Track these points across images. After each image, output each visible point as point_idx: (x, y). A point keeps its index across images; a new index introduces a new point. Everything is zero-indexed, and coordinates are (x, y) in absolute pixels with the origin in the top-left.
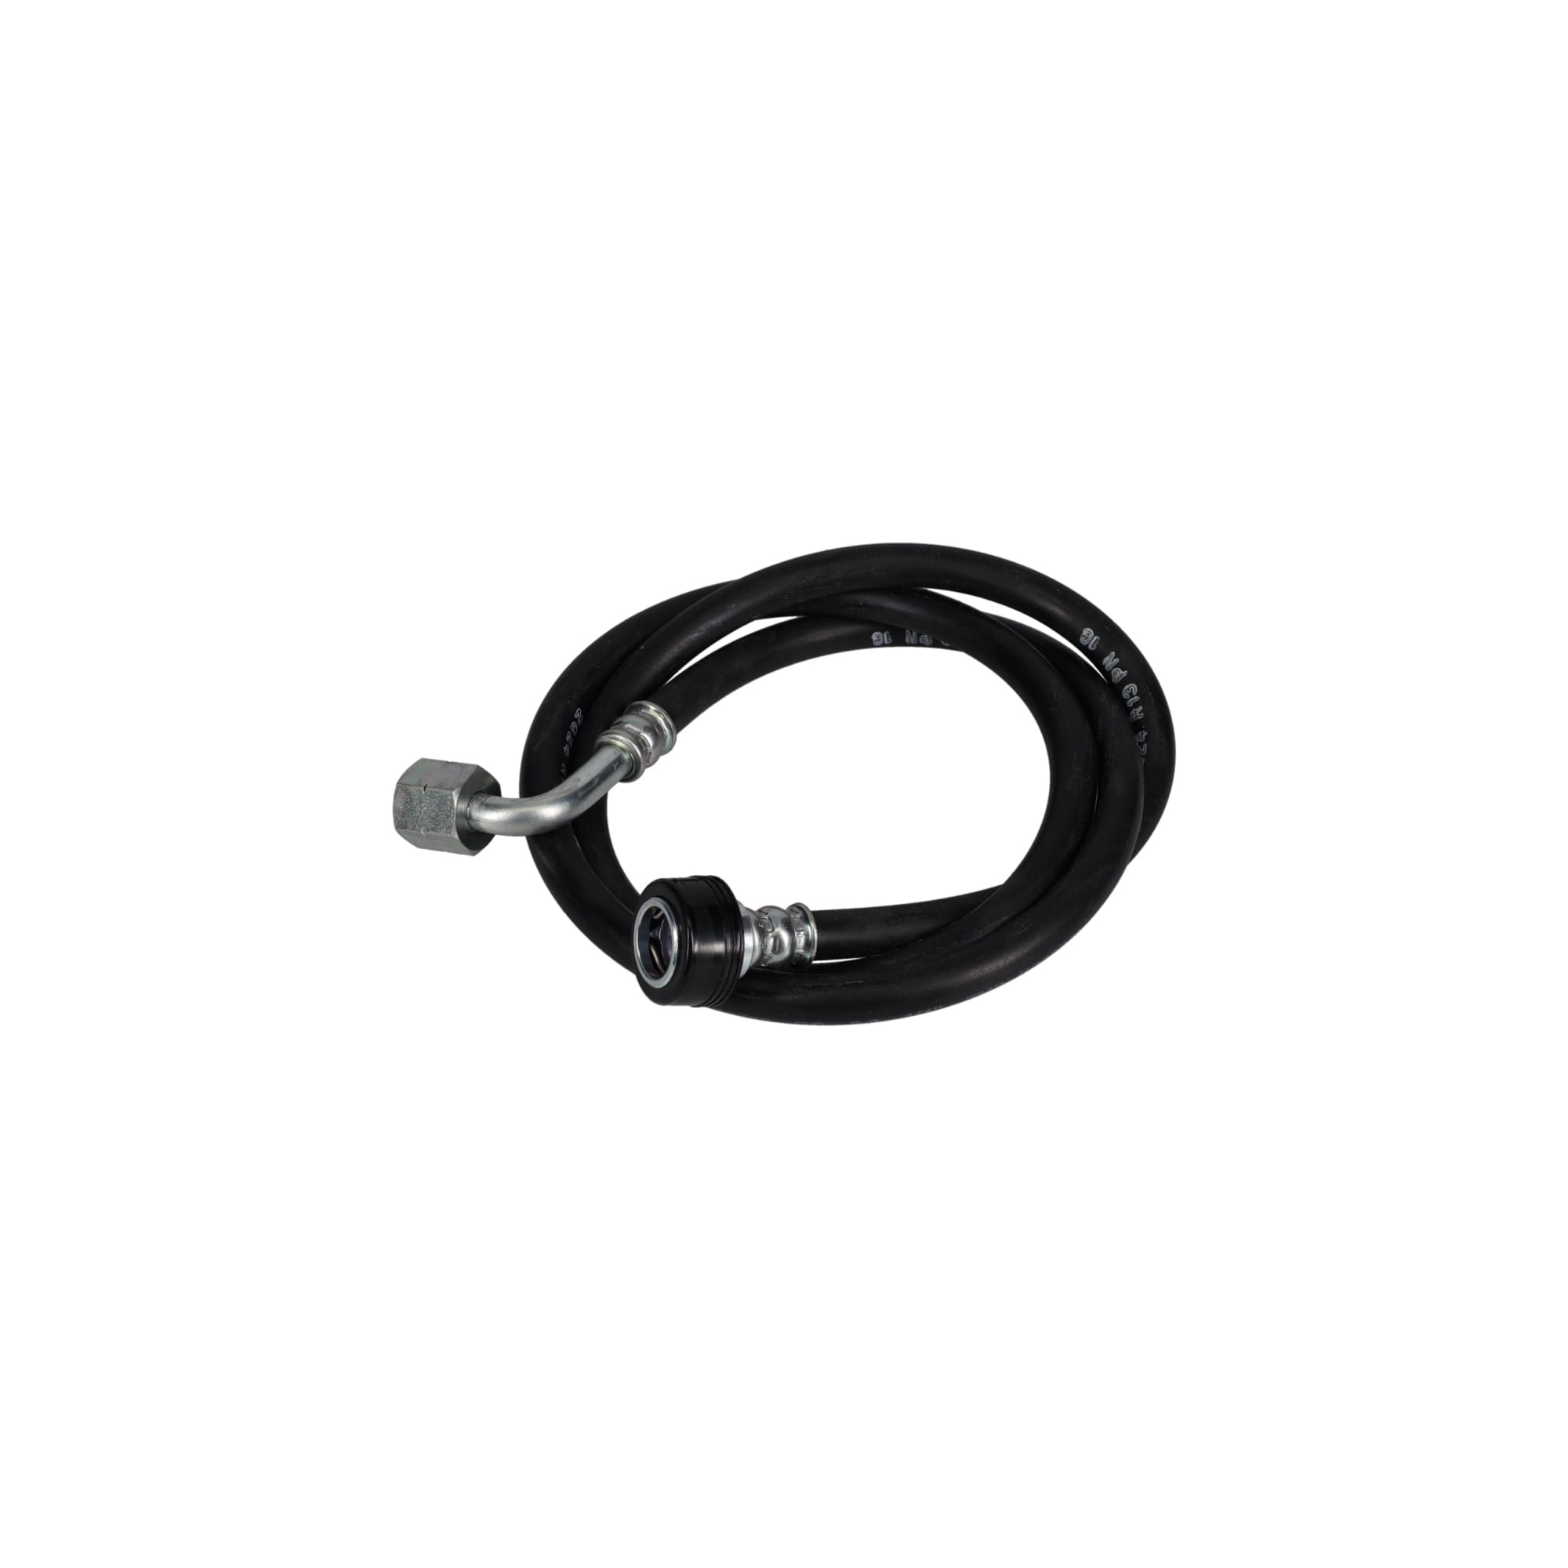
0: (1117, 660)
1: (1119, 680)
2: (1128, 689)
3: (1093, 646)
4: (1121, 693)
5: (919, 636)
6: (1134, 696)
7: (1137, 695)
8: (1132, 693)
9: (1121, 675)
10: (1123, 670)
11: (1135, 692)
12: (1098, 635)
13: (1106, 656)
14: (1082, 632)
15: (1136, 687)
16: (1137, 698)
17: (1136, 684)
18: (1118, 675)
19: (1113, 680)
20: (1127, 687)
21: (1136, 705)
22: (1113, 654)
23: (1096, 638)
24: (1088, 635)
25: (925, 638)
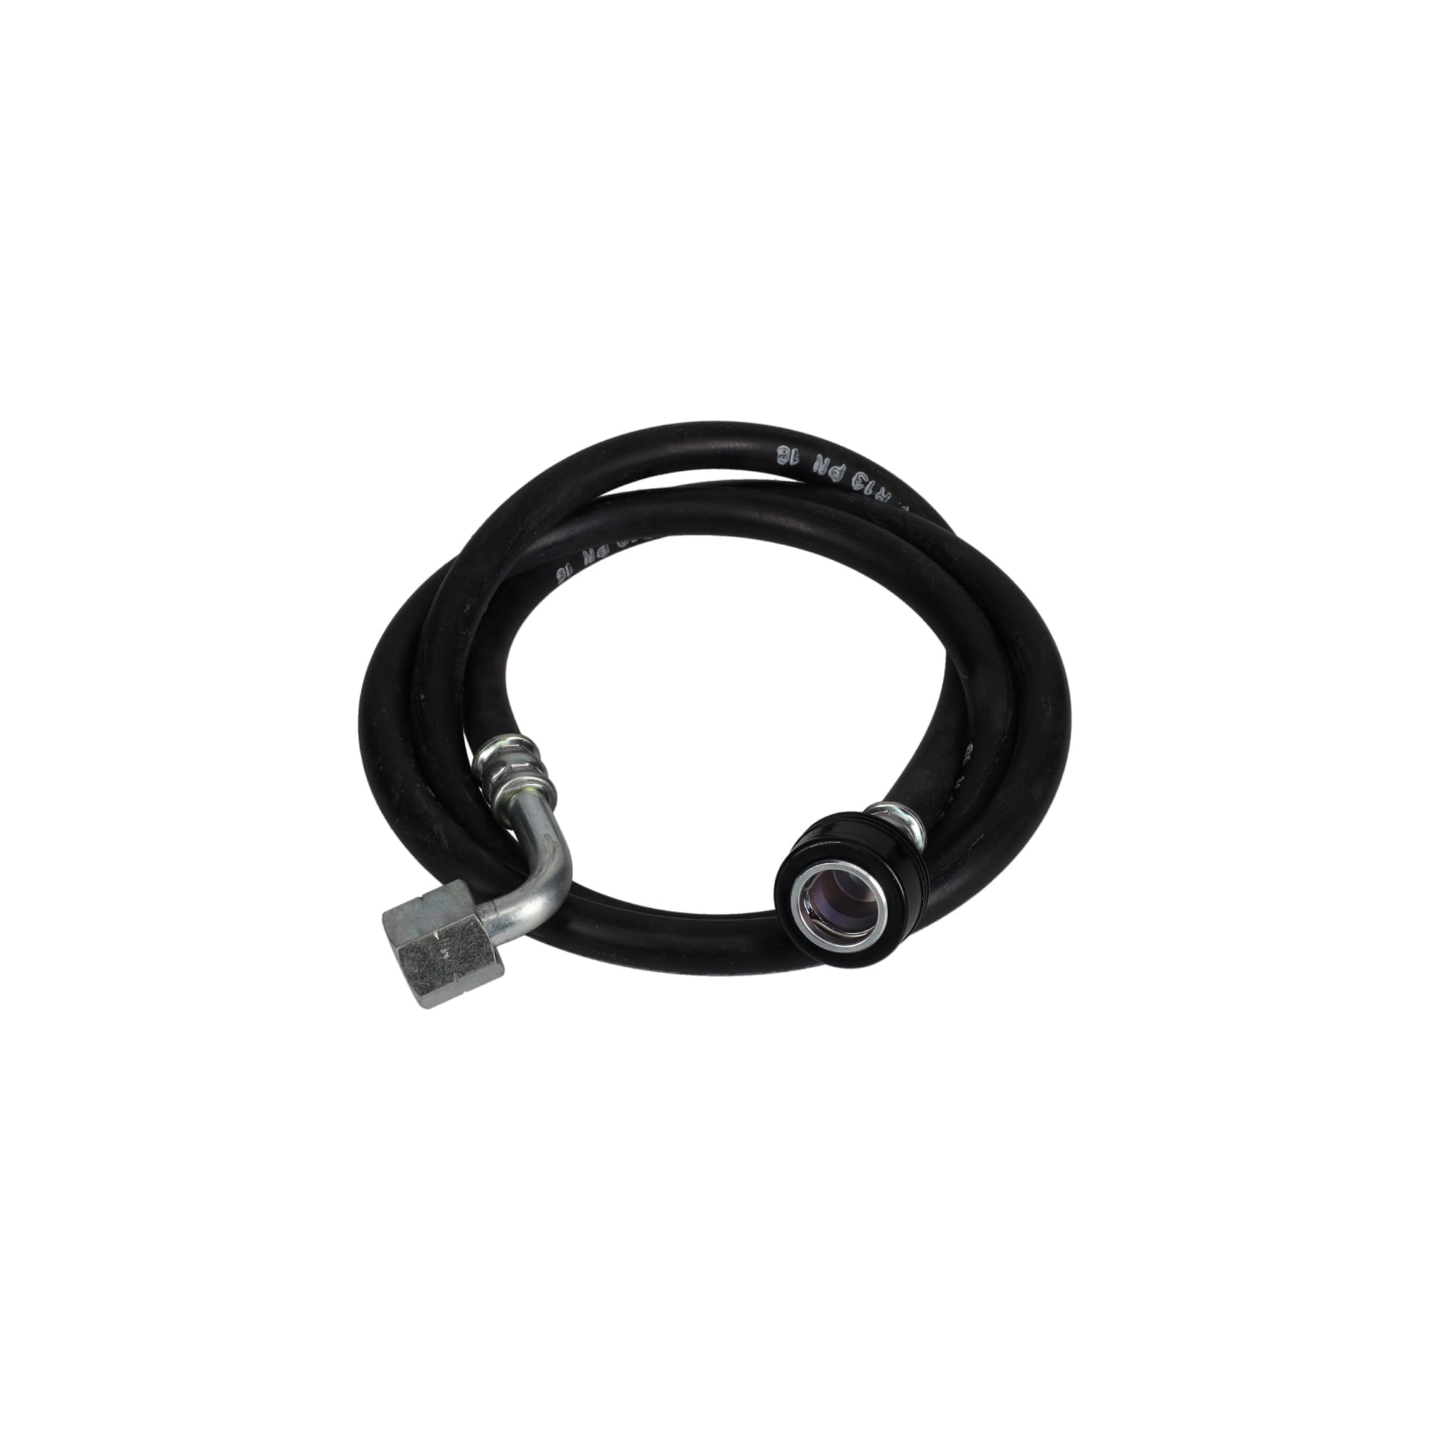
1: (841, 477)
2: (857, 479)
3: (795, 460)
4: (852, 487)
5: (596, 551)
6: (868, 483)
7: (870, 480)
9: (841, 471)
10: (840, 465)
11: (866, 478)
12: (795, 447)
13: (815, 461)
14: (777, 454)
15: (864, 473)
16: (872, 483)
17: (862, 471)
18: (838, 473)
19: (834, 481)
20: (854, 479)
21: (876, 489)
22: (820, 456)
23: (793, 451)
24: (786, 454)
25: (603, 549)
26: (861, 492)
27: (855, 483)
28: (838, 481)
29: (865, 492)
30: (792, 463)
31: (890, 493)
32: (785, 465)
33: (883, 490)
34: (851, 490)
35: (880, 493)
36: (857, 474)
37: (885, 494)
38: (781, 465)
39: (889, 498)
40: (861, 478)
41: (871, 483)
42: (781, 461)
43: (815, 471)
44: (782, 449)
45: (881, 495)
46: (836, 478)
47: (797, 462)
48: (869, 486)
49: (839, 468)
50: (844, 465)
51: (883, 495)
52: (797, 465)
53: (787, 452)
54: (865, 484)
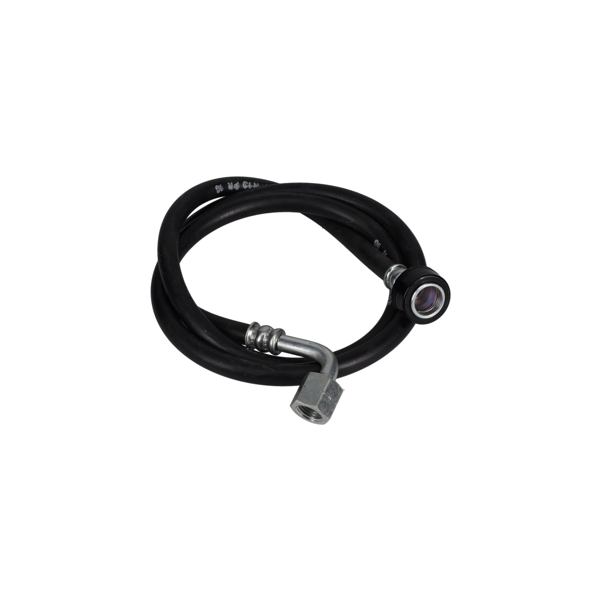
0: (231, 183)
2: (244, 185)
8: (247, 184)
9: (238, 184)
10: (236, 183)
18: (237, 186)
20: (243, 185)
22: (228, 183)
26: (248, 188)
27: (244, 186)
28: (238, 189)
29: (249, 188)
30: (222, 191)
31: (257, 184)
32: (220, 193)
33: (255, 183)
34: (244, 189)
35: (254, 185)
36: (243, 183)
37: (256, 184)
38: (218, 193)
39: (258, 185)
40: (245, 183)
41: (249, 183)
42: (218, 192)
43: (229, 189)
44: (217, 187)
45: (255, 186)
46: (237, 188)
47: (223, 189)
48: (249, 185)
49: (237, 184)
50: (237, 182)
51: (256, 185)
52: (223, 191)
53: (219, 187)
54: (248, 185)
